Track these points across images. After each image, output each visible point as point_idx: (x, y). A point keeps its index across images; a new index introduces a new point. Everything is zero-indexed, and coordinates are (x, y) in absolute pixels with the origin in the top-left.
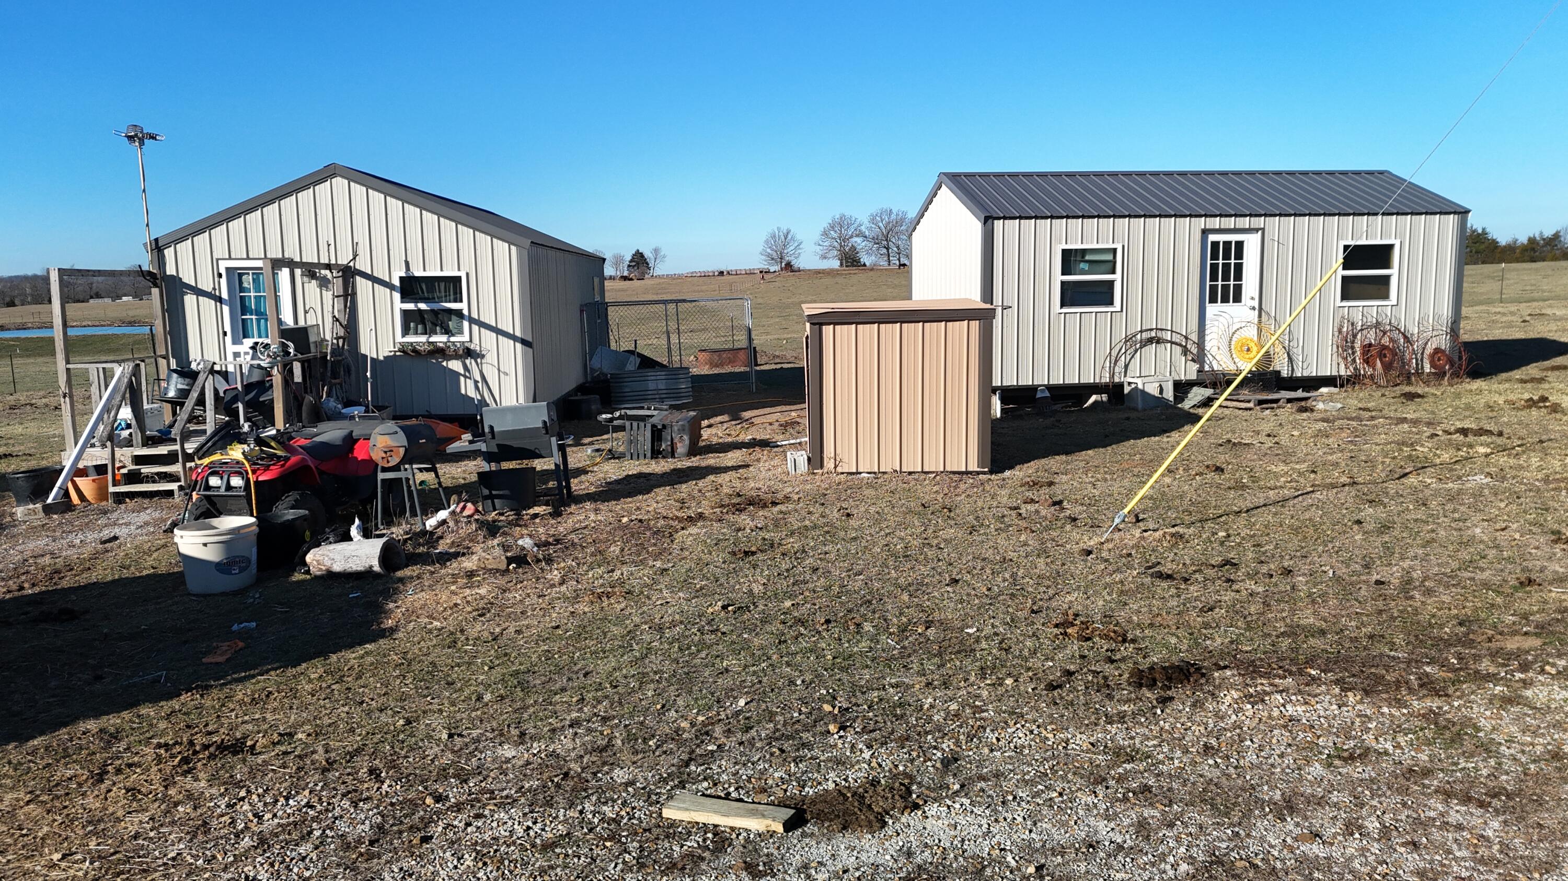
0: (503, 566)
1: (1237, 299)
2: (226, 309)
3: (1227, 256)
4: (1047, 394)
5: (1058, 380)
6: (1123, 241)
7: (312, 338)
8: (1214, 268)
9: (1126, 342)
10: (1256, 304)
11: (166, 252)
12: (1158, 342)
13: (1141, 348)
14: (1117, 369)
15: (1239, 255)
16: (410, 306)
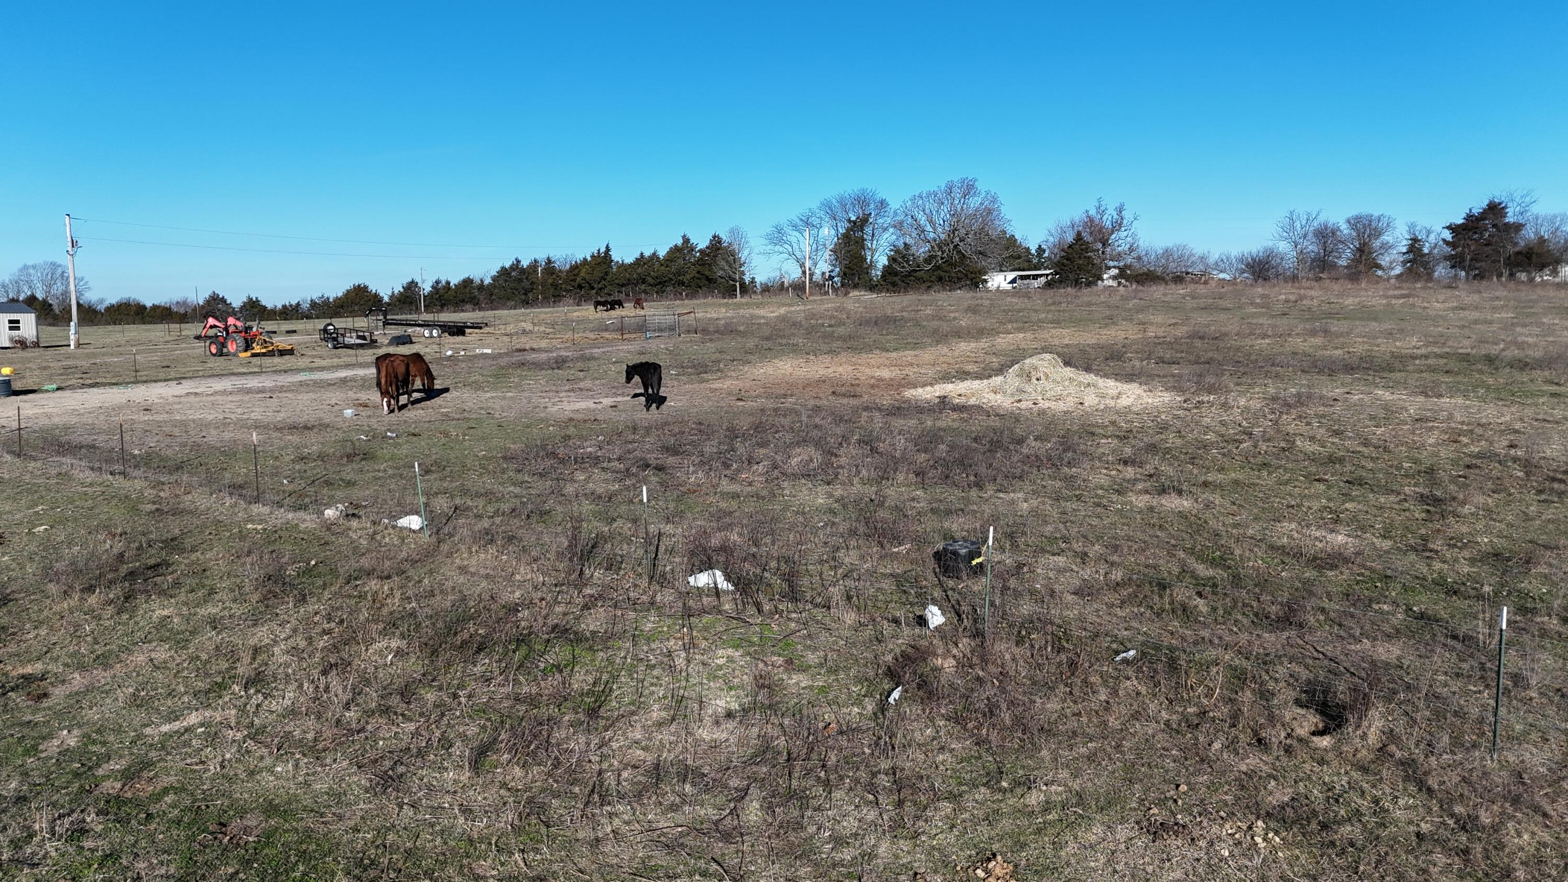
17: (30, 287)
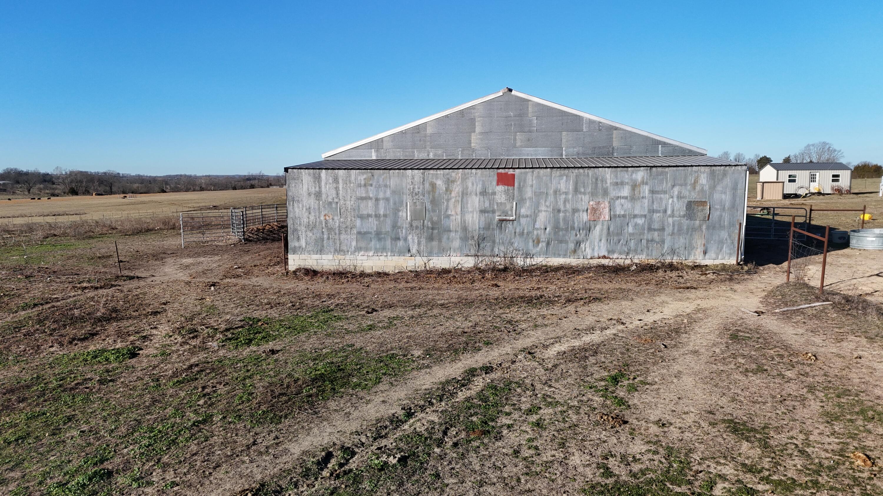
1: (815, 182)
6: (797, 173)
8: (812, 177)
9: (798, 188)
10: (818, 183)
12: (803, 188)
14: (797, 191)
15: (816, 176)
17: (810, 157)
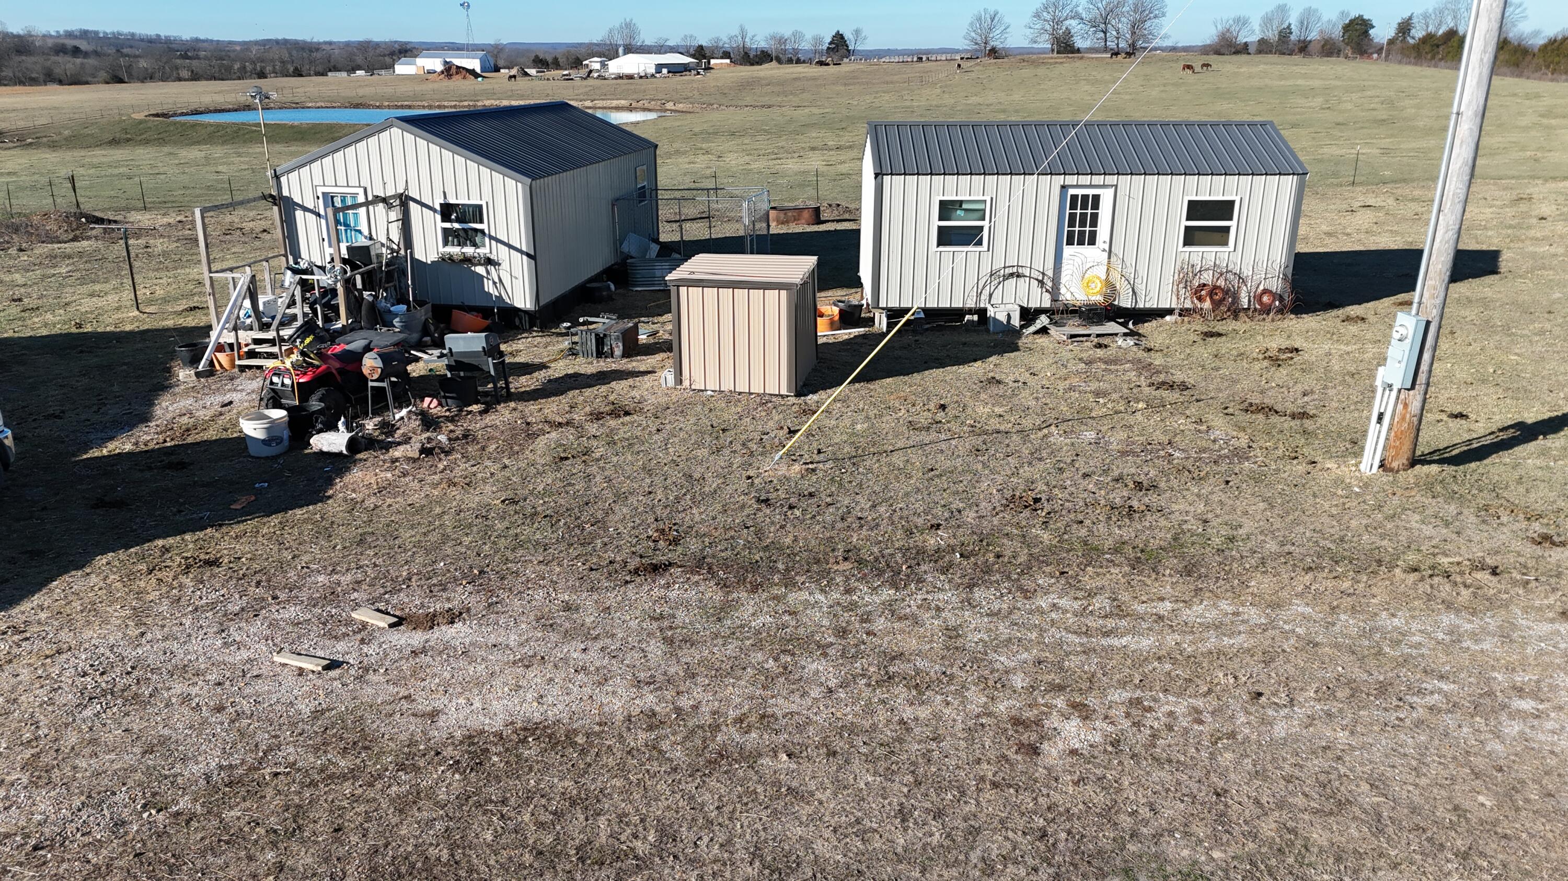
0: (417, 455)
1: (1092, 242)
2: (323, 222)
3: (1084, 207)
4: (922, 315)
5: (932, 304)
6: (992, 193)
7: (373, 253)
8: (1072, 217)
9: (991, 275)
10: (1107, 247)
11: (282, 179)
12: (1018, 276)
13: (1004, 280)
14: (983, 297)
15: (1096, 204)
16: (447, 225)
